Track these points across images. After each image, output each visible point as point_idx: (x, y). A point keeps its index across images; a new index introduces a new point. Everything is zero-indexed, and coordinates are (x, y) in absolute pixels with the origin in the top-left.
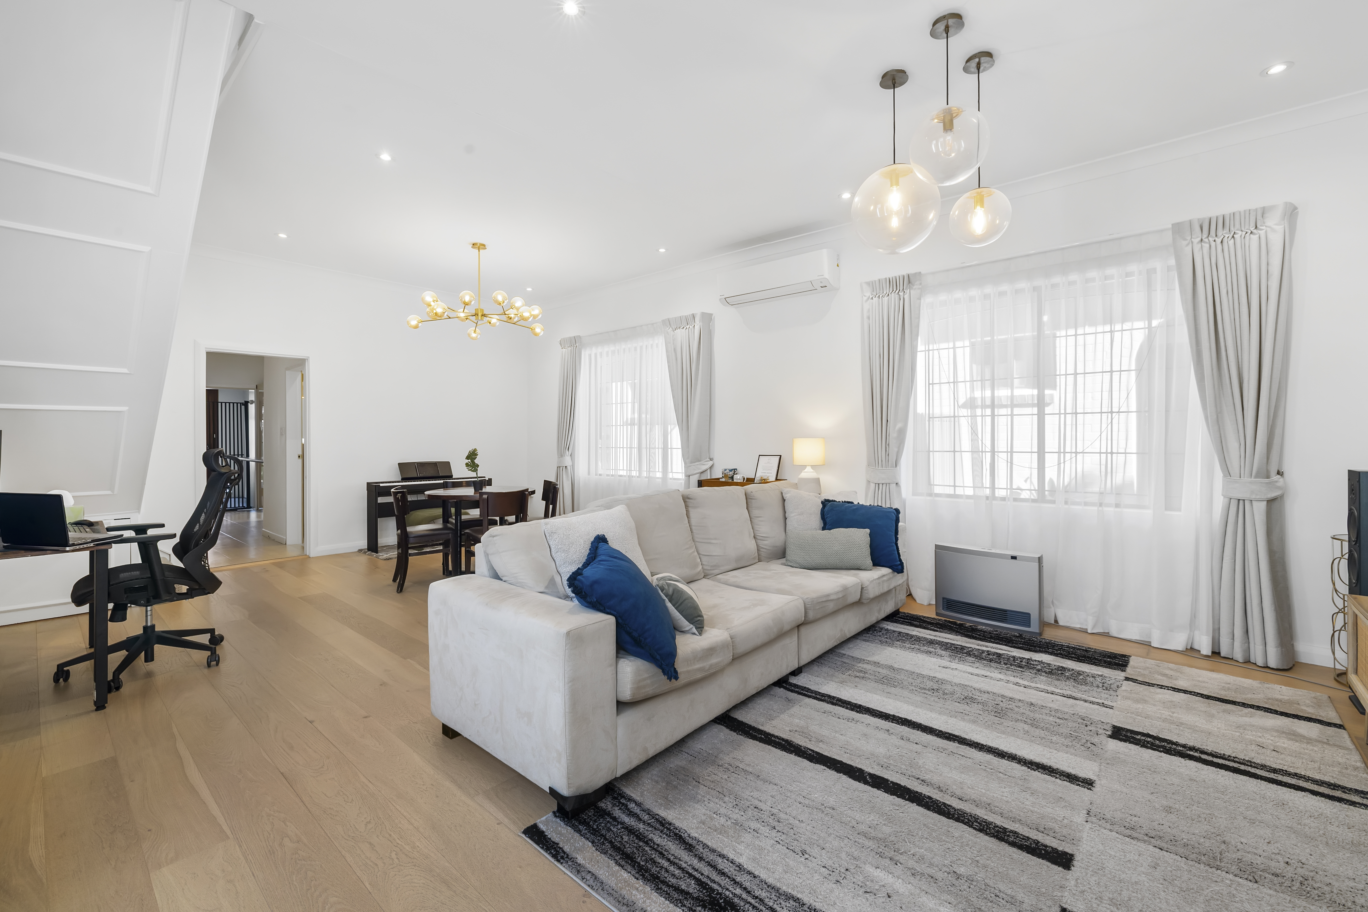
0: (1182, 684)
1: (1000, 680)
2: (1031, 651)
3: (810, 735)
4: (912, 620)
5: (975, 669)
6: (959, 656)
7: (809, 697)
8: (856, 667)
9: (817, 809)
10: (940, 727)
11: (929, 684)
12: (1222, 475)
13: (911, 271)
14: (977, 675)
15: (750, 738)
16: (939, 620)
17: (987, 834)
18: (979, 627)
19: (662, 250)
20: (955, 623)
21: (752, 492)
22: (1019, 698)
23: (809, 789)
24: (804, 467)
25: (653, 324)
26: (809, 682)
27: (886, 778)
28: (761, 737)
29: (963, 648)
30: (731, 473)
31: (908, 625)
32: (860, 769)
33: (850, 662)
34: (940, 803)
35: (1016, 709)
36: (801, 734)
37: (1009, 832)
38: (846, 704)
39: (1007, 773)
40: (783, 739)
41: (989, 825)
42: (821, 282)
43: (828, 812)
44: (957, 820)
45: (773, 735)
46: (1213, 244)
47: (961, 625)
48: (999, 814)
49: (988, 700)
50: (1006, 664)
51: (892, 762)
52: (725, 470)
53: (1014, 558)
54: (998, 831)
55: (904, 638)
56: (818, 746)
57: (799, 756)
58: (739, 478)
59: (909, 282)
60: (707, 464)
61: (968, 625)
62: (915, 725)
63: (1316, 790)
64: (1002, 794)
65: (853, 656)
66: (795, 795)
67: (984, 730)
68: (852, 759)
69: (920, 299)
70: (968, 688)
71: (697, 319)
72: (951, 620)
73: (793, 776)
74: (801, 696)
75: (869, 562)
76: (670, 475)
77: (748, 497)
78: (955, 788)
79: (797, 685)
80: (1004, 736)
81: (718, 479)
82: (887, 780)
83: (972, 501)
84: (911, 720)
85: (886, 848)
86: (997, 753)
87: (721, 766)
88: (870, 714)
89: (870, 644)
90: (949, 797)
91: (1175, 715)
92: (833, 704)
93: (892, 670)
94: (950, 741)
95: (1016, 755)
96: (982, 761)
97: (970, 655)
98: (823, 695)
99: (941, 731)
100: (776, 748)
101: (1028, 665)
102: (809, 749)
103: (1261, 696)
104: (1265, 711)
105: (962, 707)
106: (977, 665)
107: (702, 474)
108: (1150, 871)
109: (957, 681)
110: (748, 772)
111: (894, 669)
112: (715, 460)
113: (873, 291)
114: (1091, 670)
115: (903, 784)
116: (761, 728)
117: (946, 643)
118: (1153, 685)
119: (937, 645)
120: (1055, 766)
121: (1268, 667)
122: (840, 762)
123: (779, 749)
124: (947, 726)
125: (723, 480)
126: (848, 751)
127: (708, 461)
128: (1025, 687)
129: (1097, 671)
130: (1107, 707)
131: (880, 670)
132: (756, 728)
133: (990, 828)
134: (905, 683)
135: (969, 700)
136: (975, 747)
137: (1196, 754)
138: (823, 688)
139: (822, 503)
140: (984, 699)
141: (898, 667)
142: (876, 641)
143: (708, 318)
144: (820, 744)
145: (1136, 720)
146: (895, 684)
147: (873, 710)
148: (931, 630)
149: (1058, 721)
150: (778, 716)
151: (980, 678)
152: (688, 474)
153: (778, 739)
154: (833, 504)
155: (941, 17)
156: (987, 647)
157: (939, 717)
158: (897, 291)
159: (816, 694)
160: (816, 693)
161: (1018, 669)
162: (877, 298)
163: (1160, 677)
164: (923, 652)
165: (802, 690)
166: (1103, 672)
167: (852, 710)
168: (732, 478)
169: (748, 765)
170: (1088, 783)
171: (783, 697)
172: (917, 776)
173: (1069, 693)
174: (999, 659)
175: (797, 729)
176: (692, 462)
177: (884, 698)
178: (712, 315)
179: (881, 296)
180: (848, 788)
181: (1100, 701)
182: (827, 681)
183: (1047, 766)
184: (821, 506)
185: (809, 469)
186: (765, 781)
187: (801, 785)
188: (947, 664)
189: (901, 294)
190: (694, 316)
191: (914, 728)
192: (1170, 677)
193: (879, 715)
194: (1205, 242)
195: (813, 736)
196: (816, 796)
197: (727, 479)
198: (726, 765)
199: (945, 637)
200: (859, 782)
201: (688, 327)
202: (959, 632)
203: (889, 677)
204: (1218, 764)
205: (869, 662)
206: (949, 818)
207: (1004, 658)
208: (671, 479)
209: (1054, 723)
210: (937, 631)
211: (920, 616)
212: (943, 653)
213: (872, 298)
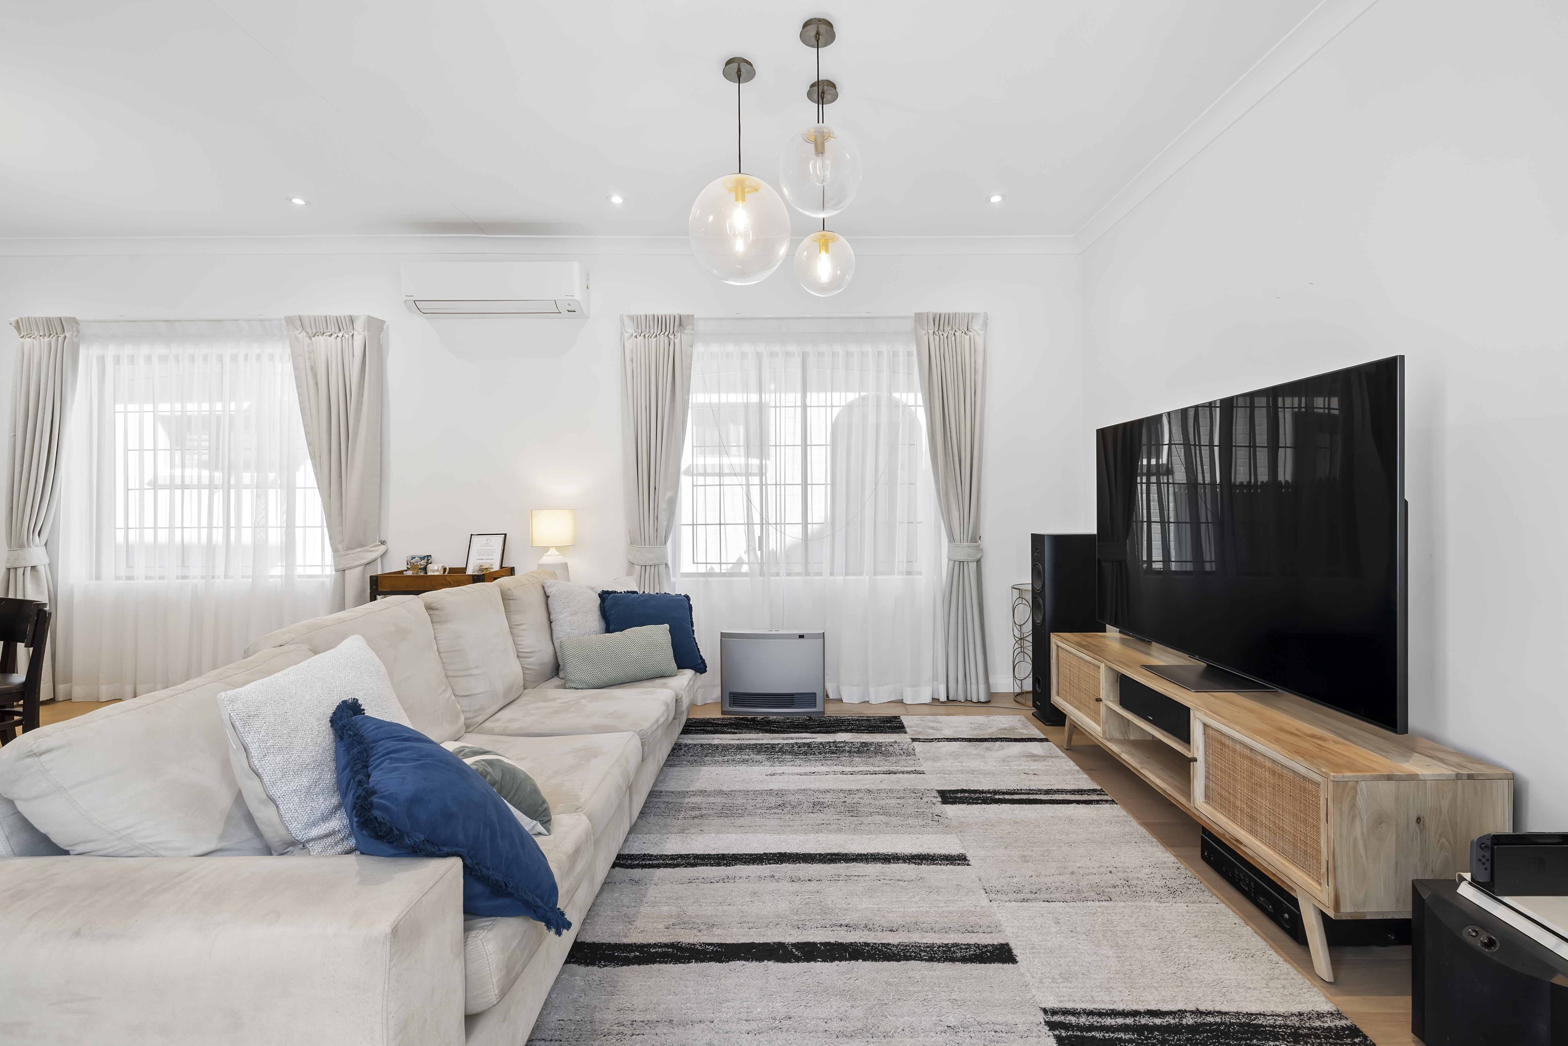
0: (949, 734)
1: (827, 773)
2: (829, 733)
3: (694, 923)
4: (705, 726)
5: (798, 768)
6: (776, 756)
7: (658, 866)
8: (685, 805)
9: (772, 1030)
10: (816, 850)
11: (773, 801)
12: (947, 540)
13: (684, 312)
14: (806, 774)
15: (622, 965)
16: (730, 719)
17: (939, 961)
18: (771, 718)
19: (298, 201)
20: (746, 719)
21: (509, 590)
22: (856, 788)
23: (745, 1004)
24: (546, 549)
25: (261, 321)
26: (644, 845)
27: (811, 941)
28: (636, 956)
29: (773, 746)
30: (423, 562)
31: (701, 733)
32: (780, 944)
33: (673, 800)
34: (879, 946)
35: (861, 801)
36: (683, 926)
37: (952, 947)
38: (707, 858)
39: (905, 879)
40: (666, 945)
41: (933, 948)
42: (569, 305)
43: (788, 1026)
44: (907, 958)
45: (649, 946)
46: (942, 337)
47: (753, 720)
48: (931, 930)
49: (834, 800)
50: (820, 753)
51: (803, 917)
52: (413, 558)
53: (801, 637)
54: (944, 952)
55: (710, 751)
56: (714, 935)
57: (702, 961)
58: (436, 568)
59: (680, 324)
60: (377, 551)
61: (760, 718)
62: (793, 858)
63: (1078, 799)
64: (917, 905)
65: (672, 790)
66: (735, 1024)
67: (855, 837)
68: (763, 933)
69: (691, 346)
70: (809, 792)
71: (359, 325)
72: (741, 717)
73: (714, 996)
74: (647, 870)
75: (674, 665)
76: (299, 571)
77: (506, 598)
78: (878, 919)
79: (633, 855)
80: (873, 836)
81: (401, 572)
82: (814, 944)
83: (748, 579)
84: (785, 853)
85: (875, 1038)
86: (883, 859)
87: (609, 1034)
88: (741, 861)
89: (680, 769)
90: (881, 933)
91: (964, 764)
92: (693, 865)
93: (725, 796)
94: (836, 863)
95: (897, 854)
96: (877, 874)
97: (784, 753)
98: (673, 857)
99: (820, 855)
100: (666, 963)
101: (835, 750)
102: (706, 944)
103: (994, 729)
104: (1006, 741)
105: (818, 817)
106: (798, 762)
107: (368, 567)
108: (1058, 928)
109: (793, 787)
110: (652, 1022)
111: (726, 794)
112: (389, 543)
113: (638, 328)
114: (884, 739)
115: (833, 941)
116: (627, 941)
117: (753, 745)
118: (932, 740)
119: (747, 750)
120: (932, 852)
121: (979, 702)
122: (752, 945)
123: (670, 963)
124: (821, 846)
125: (410, 573)
126: (751, 925)
127: (379, 545)
128: (852, 774)
129: (889, 738)
130: (920, 773)
131: (711, 799)
132: (620, 944)
133: (936, 951)
134: (749, 808)
135: (818, 806)
136: (862, 860)
137: (1001, 797)
138: (667, 847)
139: (600, 596)
140: (830, 800)
141: (728, 789)
142: (684, 763)
143: (376, 326)
144: (714, 929)
145: (947, 779)
146: (740, 811)
147: (741, 855)
148: (727, 733)
149: (899, 801)
150: (638, 913)
151: (810, 776)
152: (341, 567)
153: (660, 947)
154: (616, 596)
155: (815, 19)
156: (792, 739)
157: (808, 837)
158: (667, 333)
159: (664, 860)
160: (663, 857)
161: (833, 756)
162: (642, 337)
163: (931, 731)
164: (739, 762)
165: (644, 860)
166: (893, 738)
167: (719, 865)
168: (425, 569)
169: (646, 1010)
170: (961, 860)
171: (627, 881)
172: (839, 923)
173: (886, 768)
174: (812, 750)
175: (674, 921)
176: (348, 549)
177: (741, 835)
178: (383, 322)
179: (647, 336)
180: (785, 978)
181: (913, 769)
182: (665, 836)
183: (925, 855)
184: (598, 601)
185: (552, 551)
186: (684, 1024)
187: (731, 1004)
188: (771, 770)
189: (671, 337)
190: (352, 320)
191: (794, 862)
192: (936, 729)
193: (751, 860)
194: (936, 335)
195: (699, 922)
196: (759, 1010)
197: (415, 572)
198: (615, 1027)
199: (748, 737)
200: (790, 962)
201: (340, 335)
202: (758, 729)
203: (727, 805)
204: (1017, 800)
205: (695, 794)
206: (898, 960)
207: (814, 747)
208: (300, 576)
209: (898, 805)
210: (736, 733)
211: (709, 719)
212: (759, 757)
213: (636, 337)
